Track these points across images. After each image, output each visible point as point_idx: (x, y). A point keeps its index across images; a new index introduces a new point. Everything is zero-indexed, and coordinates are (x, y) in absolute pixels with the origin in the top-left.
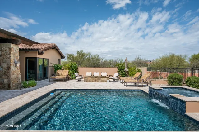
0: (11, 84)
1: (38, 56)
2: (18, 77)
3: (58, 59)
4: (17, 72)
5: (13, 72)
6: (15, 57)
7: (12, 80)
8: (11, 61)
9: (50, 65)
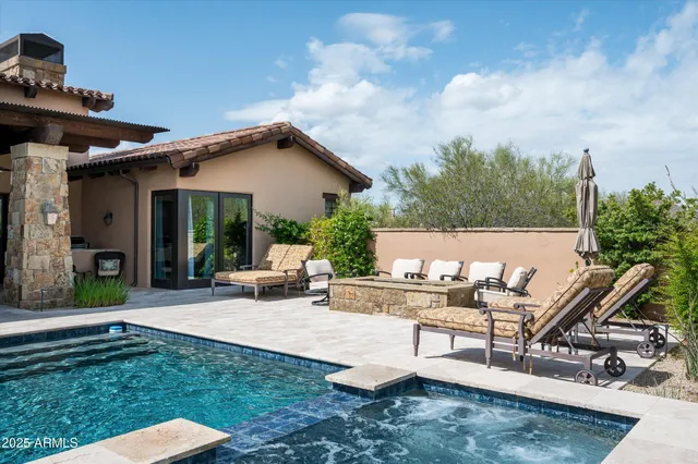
0: (25, 286)
1: (182, 184)
2: (56, 266)
3: (325, 195)
4: (54, 246)
5: (34, 244)
6: (45, 189)
7: (29, 273)
8: (28, 207)
9: (257, 221)
